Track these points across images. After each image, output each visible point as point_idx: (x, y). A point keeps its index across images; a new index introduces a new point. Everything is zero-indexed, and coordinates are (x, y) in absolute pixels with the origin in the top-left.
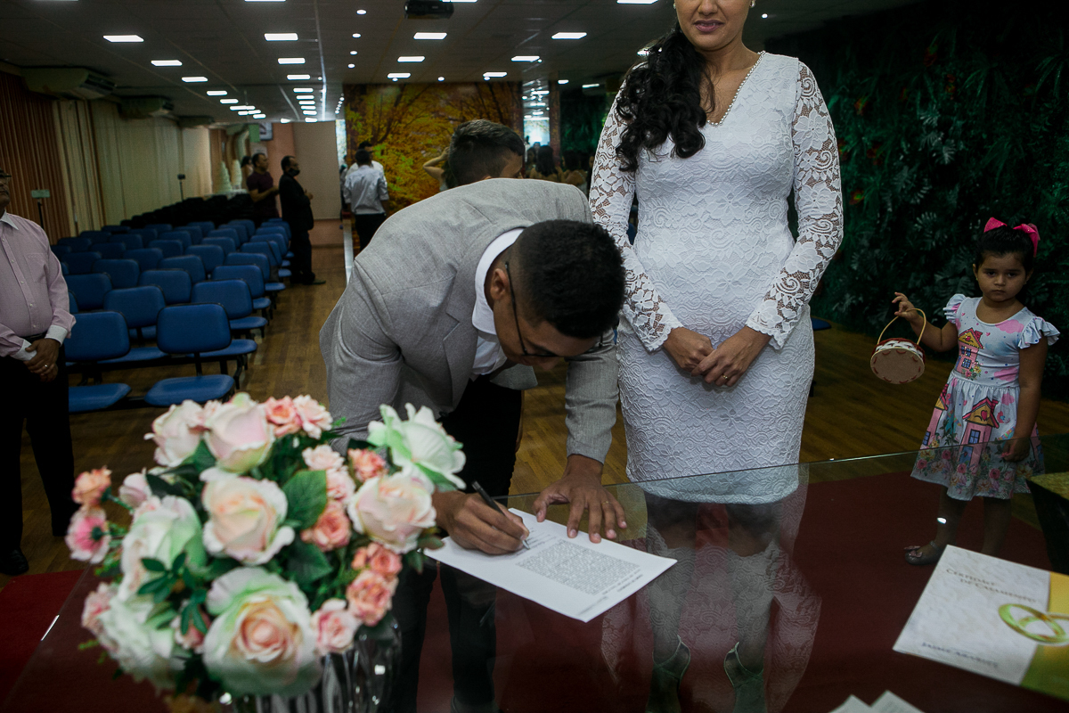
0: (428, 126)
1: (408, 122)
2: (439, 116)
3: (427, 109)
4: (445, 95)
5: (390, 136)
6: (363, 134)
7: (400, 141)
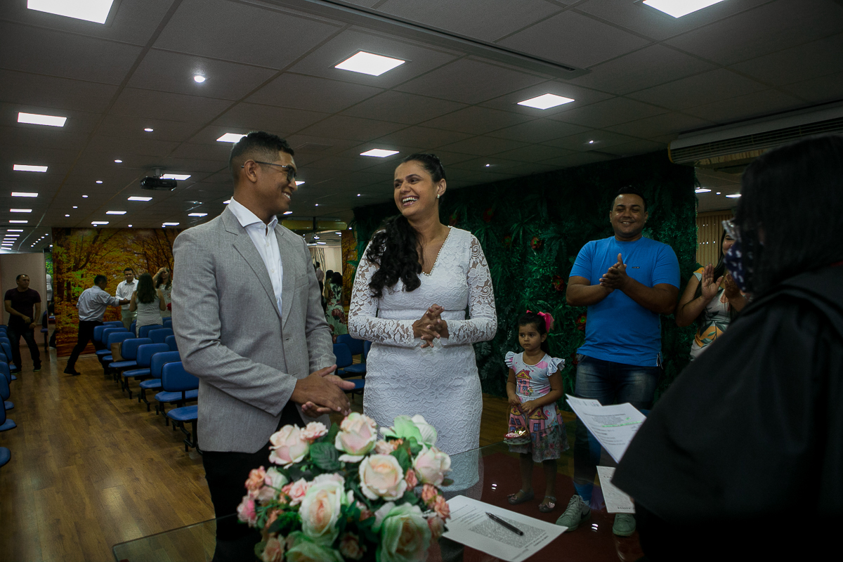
0: (118, 257)
1: (103, 255)
2: (127, 251)
3: (117, 246)
4: (131, 237)
5: (88, 265)
6: (67, 263)
7: (96, 268)
